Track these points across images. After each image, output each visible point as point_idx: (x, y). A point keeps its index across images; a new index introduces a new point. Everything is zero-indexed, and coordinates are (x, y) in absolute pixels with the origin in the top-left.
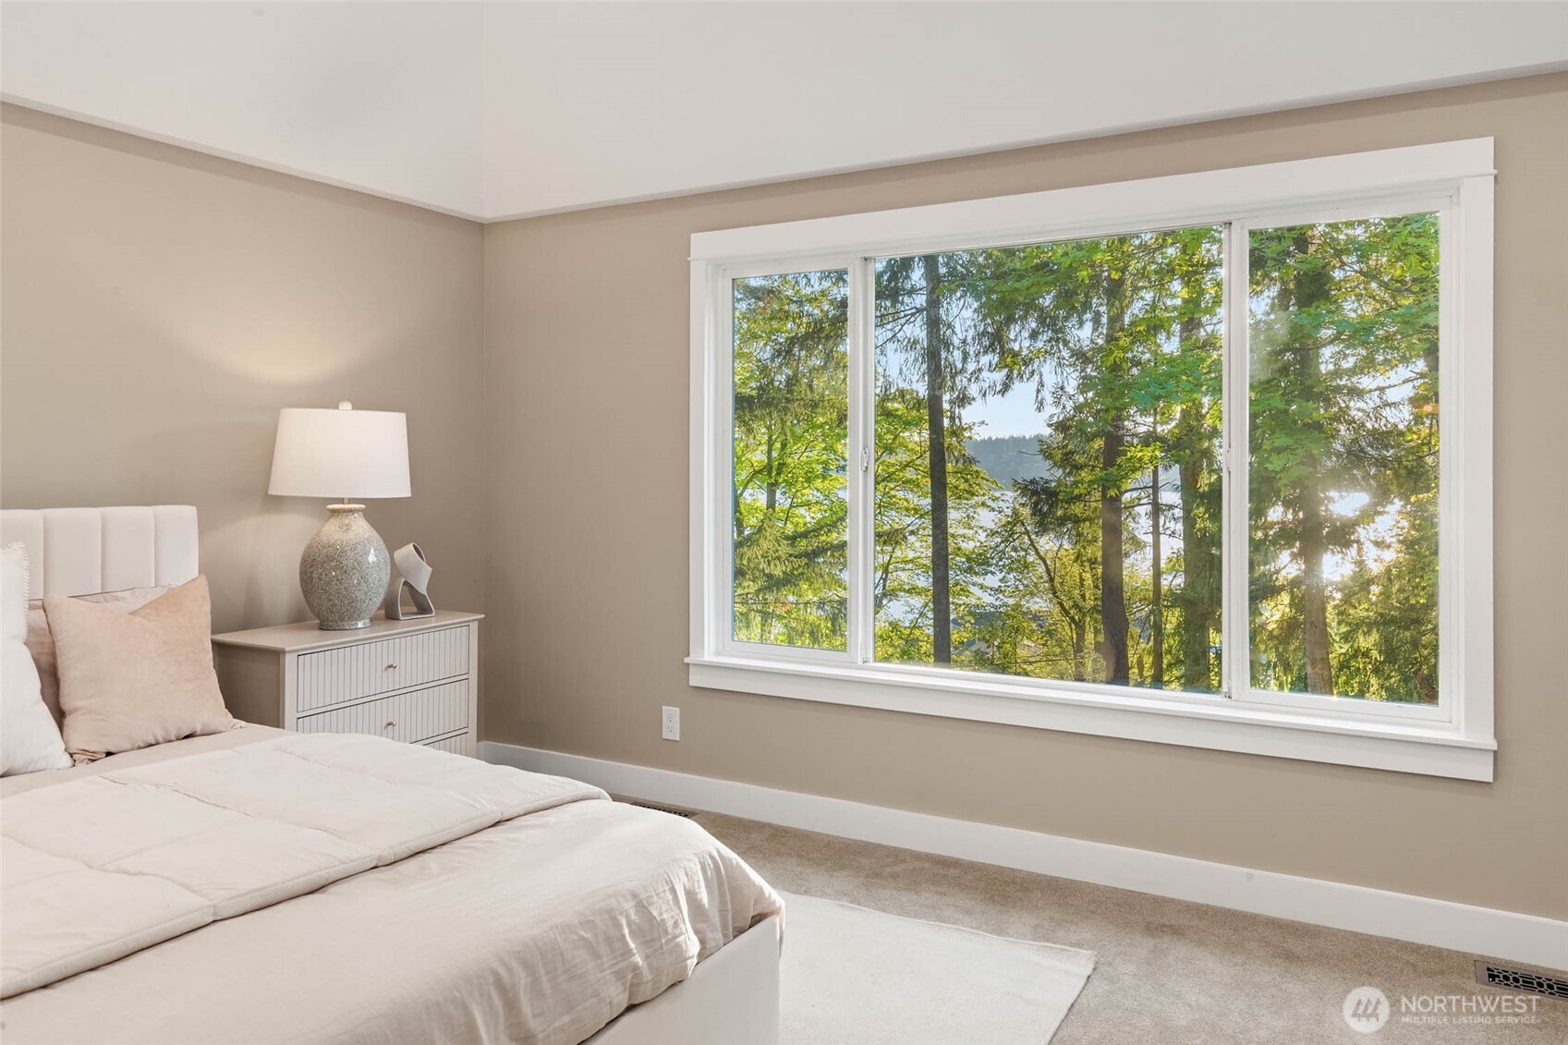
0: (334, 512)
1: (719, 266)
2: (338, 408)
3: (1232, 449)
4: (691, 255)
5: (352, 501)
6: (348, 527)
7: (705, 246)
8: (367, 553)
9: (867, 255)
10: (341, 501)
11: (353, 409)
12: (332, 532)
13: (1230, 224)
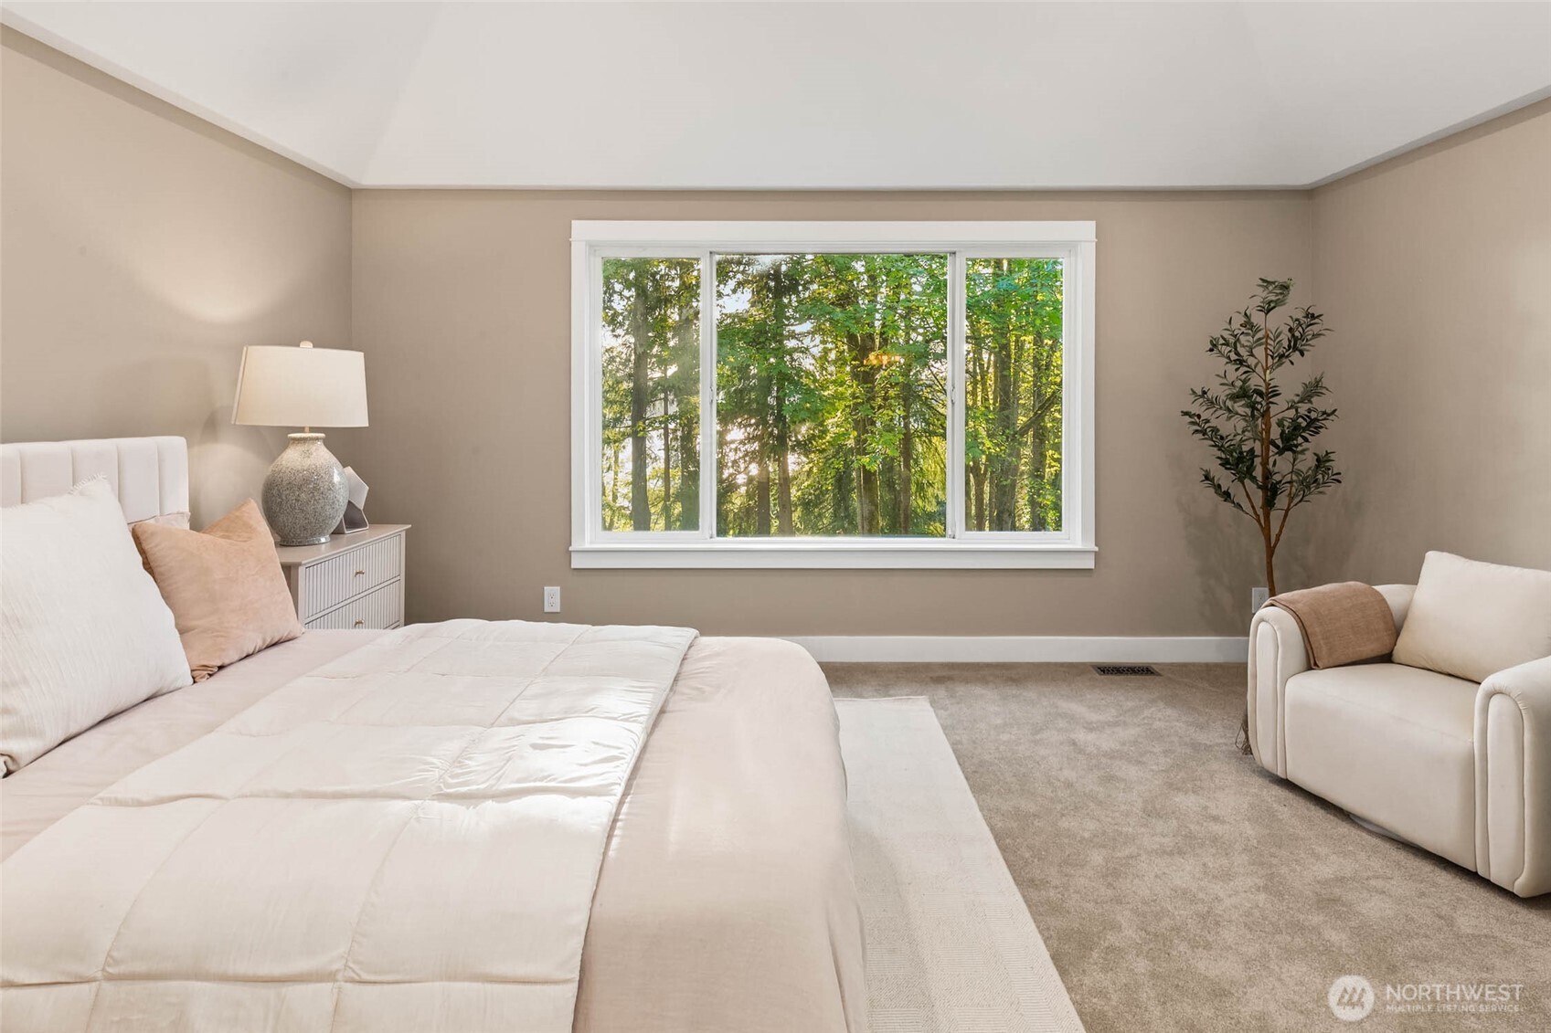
0: (295, 440)
1: (592, 247)
2: (299, 346)
3: (956, 390)
4: (573, 236)
5: (313, 430)
6: (308, 454)
7: (583, 231)
8: (332, 476)
9: (711, 250)
10: (301, 430)
11: (314, 347)
12: (292, 458)
13: (954, 253)
